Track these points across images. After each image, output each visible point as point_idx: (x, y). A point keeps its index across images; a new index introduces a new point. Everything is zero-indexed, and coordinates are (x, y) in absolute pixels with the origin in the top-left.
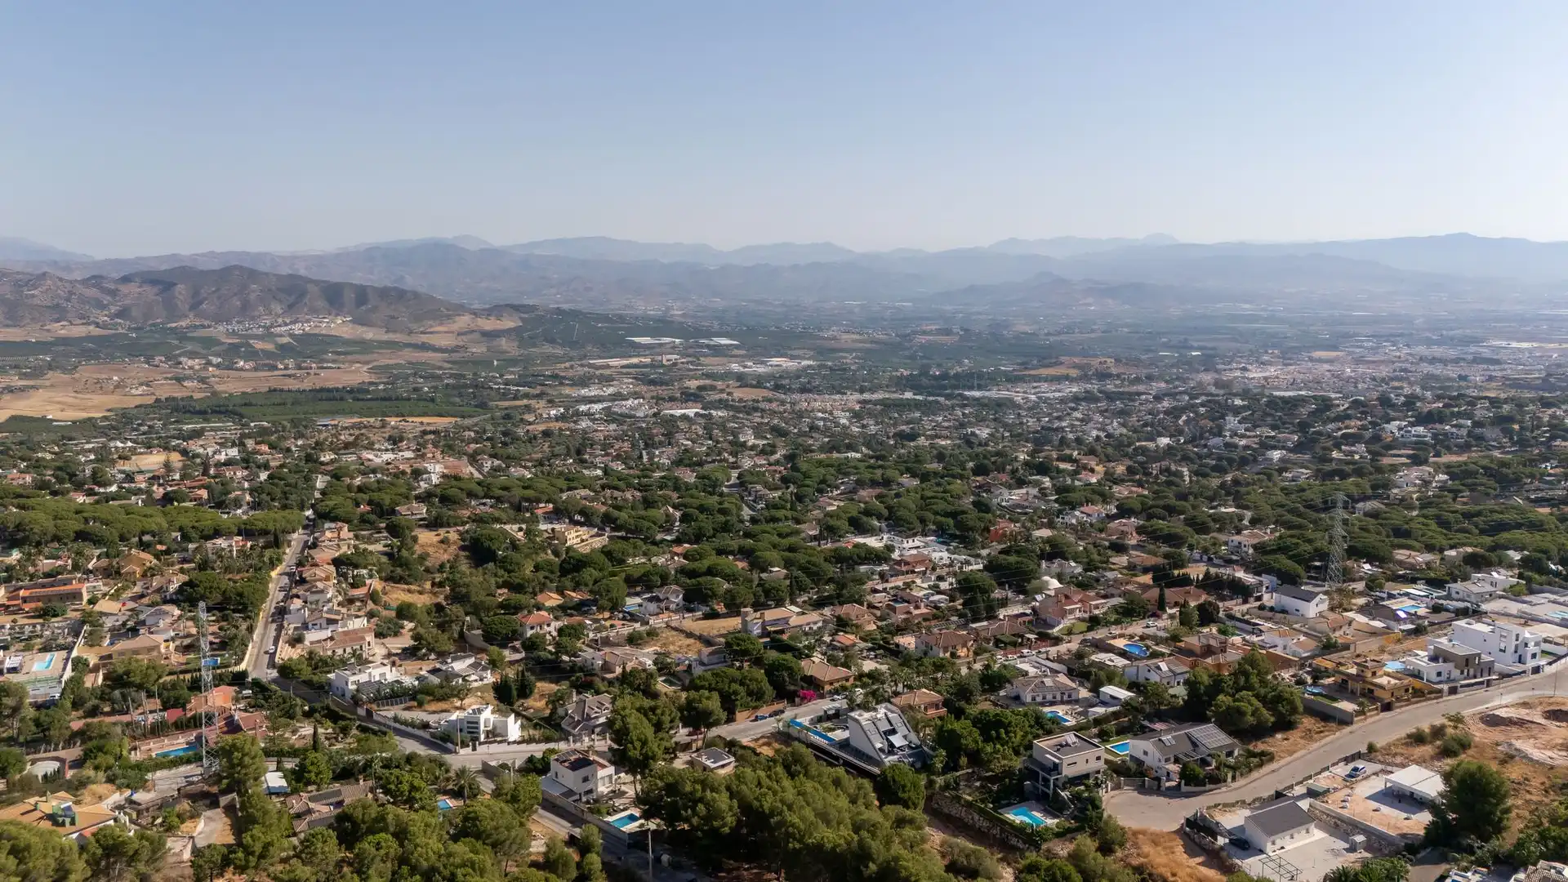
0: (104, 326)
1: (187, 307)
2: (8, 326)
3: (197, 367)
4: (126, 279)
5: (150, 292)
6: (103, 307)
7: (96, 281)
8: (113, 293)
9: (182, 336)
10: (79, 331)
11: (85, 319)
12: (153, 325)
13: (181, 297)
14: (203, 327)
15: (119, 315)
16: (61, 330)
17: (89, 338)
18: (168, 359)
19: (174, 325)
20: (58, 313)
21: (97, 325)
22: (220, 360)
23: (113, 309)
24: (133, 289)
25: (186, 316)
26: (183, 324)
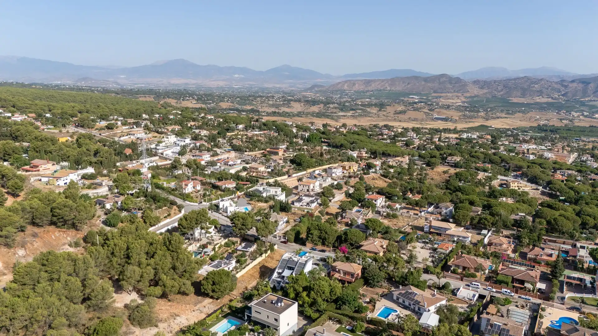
0: (555, 99)
1: (592, 92)
2: (521, 97)
3: (576, 116)
4: (573, 81)
5: (581, 85)
6: (560, 92)
7: (562, 82)
8: (566, 87)
9: (583, 104)
10: (545, 100)
11: (549, 96)
12: (575, 99)
13: (590, 88)
14: (594, 101)
15: (563, 95)
16: (538, 99)
17: (547, 103)
18: (567, 112)
19: (582, 100)
20: (540, 93)
21: (552, 98)
22: (588, 114)
23: (563, 93)
24: (575, 85)
25: (589, 96)
26: (587, 99)
